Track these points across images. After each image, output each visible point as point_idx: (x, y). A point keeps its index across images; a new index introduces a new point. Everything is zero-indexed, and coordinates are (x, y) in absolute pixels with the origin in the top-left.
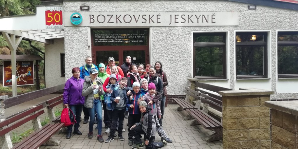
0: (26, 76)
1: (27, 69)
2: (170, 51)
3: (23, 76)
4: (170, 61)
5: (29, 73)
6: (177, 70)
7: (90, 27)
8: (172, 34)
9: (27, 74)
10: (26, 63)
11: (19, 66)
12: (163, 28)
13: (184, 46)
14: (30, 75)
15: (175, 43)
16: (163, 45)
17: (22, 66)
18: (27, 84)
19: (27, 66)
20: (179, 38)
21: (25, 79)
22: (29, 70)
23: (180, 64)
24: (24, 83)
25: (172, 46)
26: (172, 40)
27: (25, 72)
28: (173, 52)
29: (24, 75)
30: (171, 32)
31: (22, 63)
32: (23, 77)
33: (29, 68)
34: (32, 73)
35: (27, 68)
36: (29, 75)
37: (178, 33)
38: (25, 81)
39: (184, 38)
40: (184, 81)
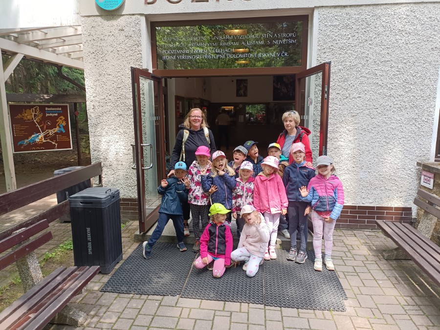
0: (56, 133)
1: (57, 121)
2: (370, 81)
3: (49, 133)
4: (367, 112)
5: (60, 127)
6: (385, 137)
7: (147, 17)
8: (381, 29)
9: (57, 130)
10: (54, 109)
11: (41, 115)
12: (352, 11)
13: (416, 64)
14: (64, 132)
15: (388, 58)
16: (348, 64)
17: (47, 115)
18: (58, 148)
19: (57, 115)
20: (400, 41)
21: (53, 138)
22: (61, 122)
23: (398, 118)
24: (53, 147)
25: (378, 65)
26: (377, 49)
27: (53, 126)
28: (380, 83)
29: (51, 132)
30: (378, 23)
31: (47, 109)
32: (49, 136)
33: (61, 119)
34: (66, 127)
35: (57, 117)
36: (62, 132)
37: (400, 26)
38: (53, 143)
39: (419, 39)
40: (407, 168)
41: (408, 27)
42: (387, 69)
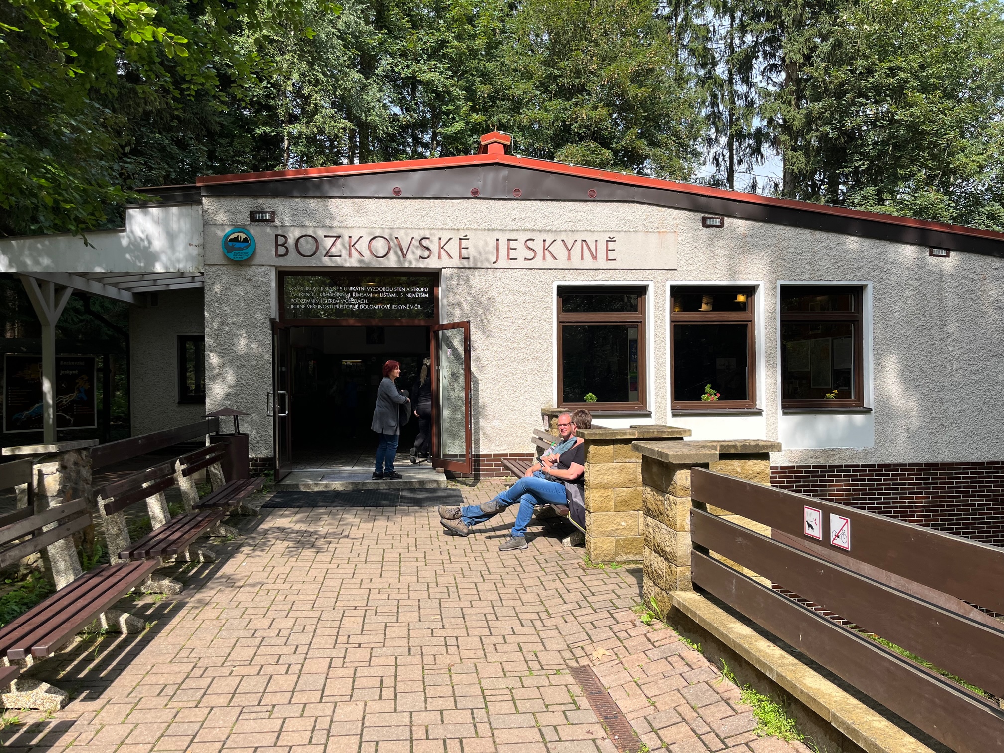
0: (73, 402)
1: (77, 381)
3: (62, 401)
5: (80, 392)
6: (513, 387)
7: (277, 267)
8: (502, 290)
9: (74, 396)
10: (73, 363)
12: (475, 274)
13: (534, 320)
14: (85, 399)
15: (509, 314)
17: (62, 372)
18: (75, 425)
19: (76, 372)
20: (518, 300)
21: (68, 409)
22: (82, 384)
23: (523, 369)
28: (504, 336)
29: (66, 400)
30: (499, 284)
31: (62, 362)
32: (63, 406)
33: (82, 379)
34: (90, 392)
36: (82, 399)
37: (516, 288)
38: (68, 417)
39: (534, 299)
40: (534, 415)
41: (524, 289)
42: (509, 324)
